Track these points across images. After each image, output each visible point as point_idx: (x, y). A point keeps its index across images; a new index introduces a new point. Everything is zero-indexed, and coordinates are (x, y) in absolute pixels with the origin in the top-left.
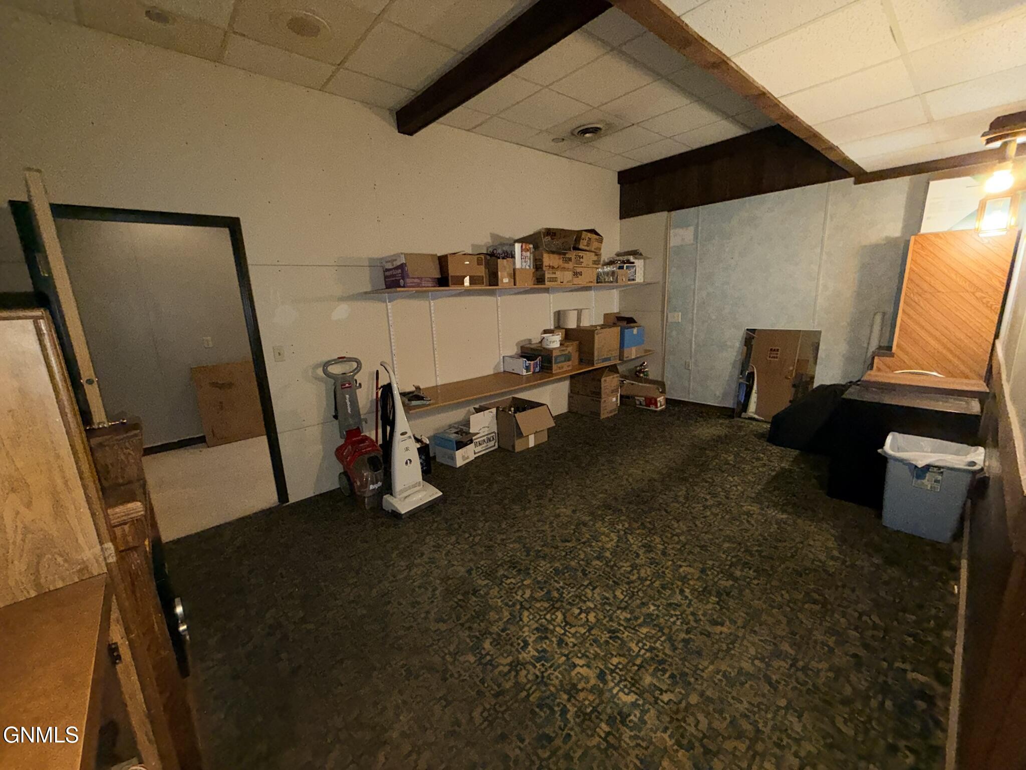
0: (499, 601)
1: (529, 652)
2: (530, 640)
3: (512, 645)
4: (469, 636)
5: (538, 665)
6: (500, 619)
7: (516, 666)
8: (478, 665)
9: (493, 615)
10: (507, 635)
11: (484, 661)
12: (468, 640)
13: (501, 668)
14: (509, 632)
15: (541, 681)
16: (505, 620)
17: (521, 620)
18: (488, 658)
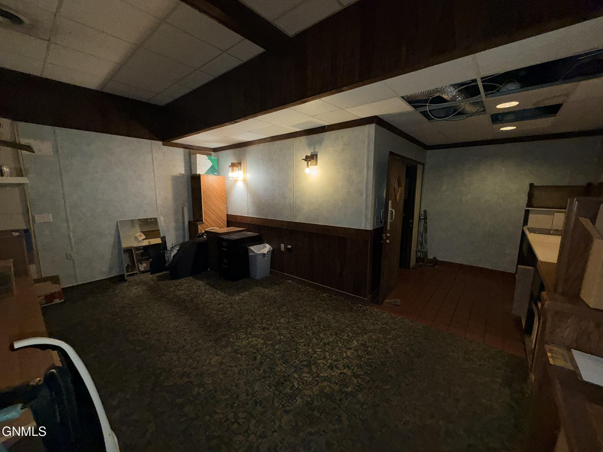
0: (314, 389)
1: (346, 372)
2: (339, 372)
3: (345, 379)
4: (346, 400)
5: (352, 368)
6: (329, 386)
7: (357, 376)
8: (362, 391)
9: (327, 390)
10: (339, 381)
11: (359, 389)
12: (349, 400)
13: (360, 382)
14: (337, 381)
15: (360, 366)
16: (329, 384)
17: (327, 376)
18: (356, 388)
